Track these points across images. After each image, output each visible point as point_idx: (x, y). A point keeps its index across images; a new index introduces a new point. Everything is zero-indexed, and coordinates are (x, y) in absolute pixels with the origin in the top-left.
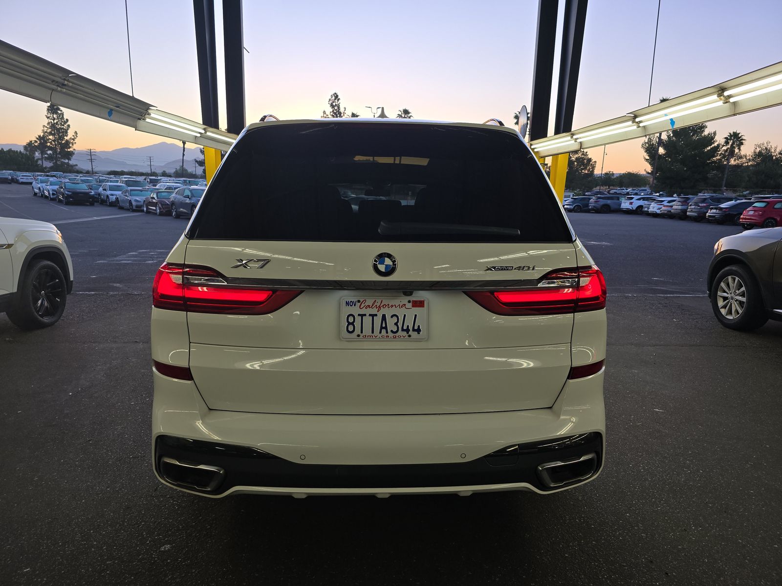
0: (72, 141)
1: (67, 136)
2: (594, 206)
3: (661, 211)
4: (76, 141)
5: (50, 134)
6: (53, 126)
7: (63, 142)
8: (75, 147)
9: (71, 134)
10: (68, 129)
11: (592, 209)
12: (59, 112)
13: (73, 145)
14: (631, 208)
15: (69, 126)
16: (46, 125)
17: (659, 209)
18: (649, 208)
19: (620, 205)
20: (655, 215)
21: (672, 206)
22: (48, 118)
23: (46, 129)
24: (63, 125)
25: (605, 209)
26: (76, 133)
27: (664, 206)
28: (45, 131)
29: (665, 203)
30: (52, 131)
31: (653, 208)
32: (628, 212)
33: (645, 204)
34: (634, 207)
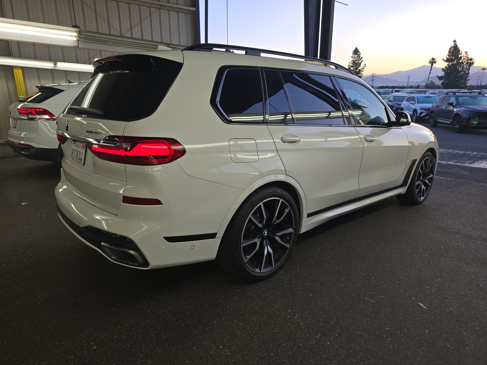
0: (362, 70)
1: (360, 67)
4: (364, 70)
5: (352, 66)
6: (354, 62)
7: (358, 71)
8: (363, 73)
9: (362, 65)
10: (361, 63)
12: (358, 53)
13: (362, 72)
15: (362, 61)
16: (351, 62)
22: (352, 57)
23: (350, 64)
24: (359, 61)
26: (365, 65)
28: (350, 65)
30: (353, 65)
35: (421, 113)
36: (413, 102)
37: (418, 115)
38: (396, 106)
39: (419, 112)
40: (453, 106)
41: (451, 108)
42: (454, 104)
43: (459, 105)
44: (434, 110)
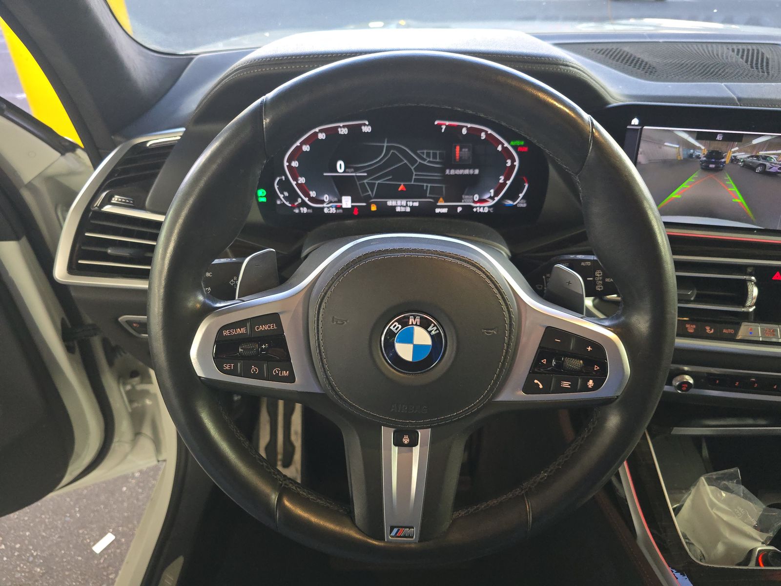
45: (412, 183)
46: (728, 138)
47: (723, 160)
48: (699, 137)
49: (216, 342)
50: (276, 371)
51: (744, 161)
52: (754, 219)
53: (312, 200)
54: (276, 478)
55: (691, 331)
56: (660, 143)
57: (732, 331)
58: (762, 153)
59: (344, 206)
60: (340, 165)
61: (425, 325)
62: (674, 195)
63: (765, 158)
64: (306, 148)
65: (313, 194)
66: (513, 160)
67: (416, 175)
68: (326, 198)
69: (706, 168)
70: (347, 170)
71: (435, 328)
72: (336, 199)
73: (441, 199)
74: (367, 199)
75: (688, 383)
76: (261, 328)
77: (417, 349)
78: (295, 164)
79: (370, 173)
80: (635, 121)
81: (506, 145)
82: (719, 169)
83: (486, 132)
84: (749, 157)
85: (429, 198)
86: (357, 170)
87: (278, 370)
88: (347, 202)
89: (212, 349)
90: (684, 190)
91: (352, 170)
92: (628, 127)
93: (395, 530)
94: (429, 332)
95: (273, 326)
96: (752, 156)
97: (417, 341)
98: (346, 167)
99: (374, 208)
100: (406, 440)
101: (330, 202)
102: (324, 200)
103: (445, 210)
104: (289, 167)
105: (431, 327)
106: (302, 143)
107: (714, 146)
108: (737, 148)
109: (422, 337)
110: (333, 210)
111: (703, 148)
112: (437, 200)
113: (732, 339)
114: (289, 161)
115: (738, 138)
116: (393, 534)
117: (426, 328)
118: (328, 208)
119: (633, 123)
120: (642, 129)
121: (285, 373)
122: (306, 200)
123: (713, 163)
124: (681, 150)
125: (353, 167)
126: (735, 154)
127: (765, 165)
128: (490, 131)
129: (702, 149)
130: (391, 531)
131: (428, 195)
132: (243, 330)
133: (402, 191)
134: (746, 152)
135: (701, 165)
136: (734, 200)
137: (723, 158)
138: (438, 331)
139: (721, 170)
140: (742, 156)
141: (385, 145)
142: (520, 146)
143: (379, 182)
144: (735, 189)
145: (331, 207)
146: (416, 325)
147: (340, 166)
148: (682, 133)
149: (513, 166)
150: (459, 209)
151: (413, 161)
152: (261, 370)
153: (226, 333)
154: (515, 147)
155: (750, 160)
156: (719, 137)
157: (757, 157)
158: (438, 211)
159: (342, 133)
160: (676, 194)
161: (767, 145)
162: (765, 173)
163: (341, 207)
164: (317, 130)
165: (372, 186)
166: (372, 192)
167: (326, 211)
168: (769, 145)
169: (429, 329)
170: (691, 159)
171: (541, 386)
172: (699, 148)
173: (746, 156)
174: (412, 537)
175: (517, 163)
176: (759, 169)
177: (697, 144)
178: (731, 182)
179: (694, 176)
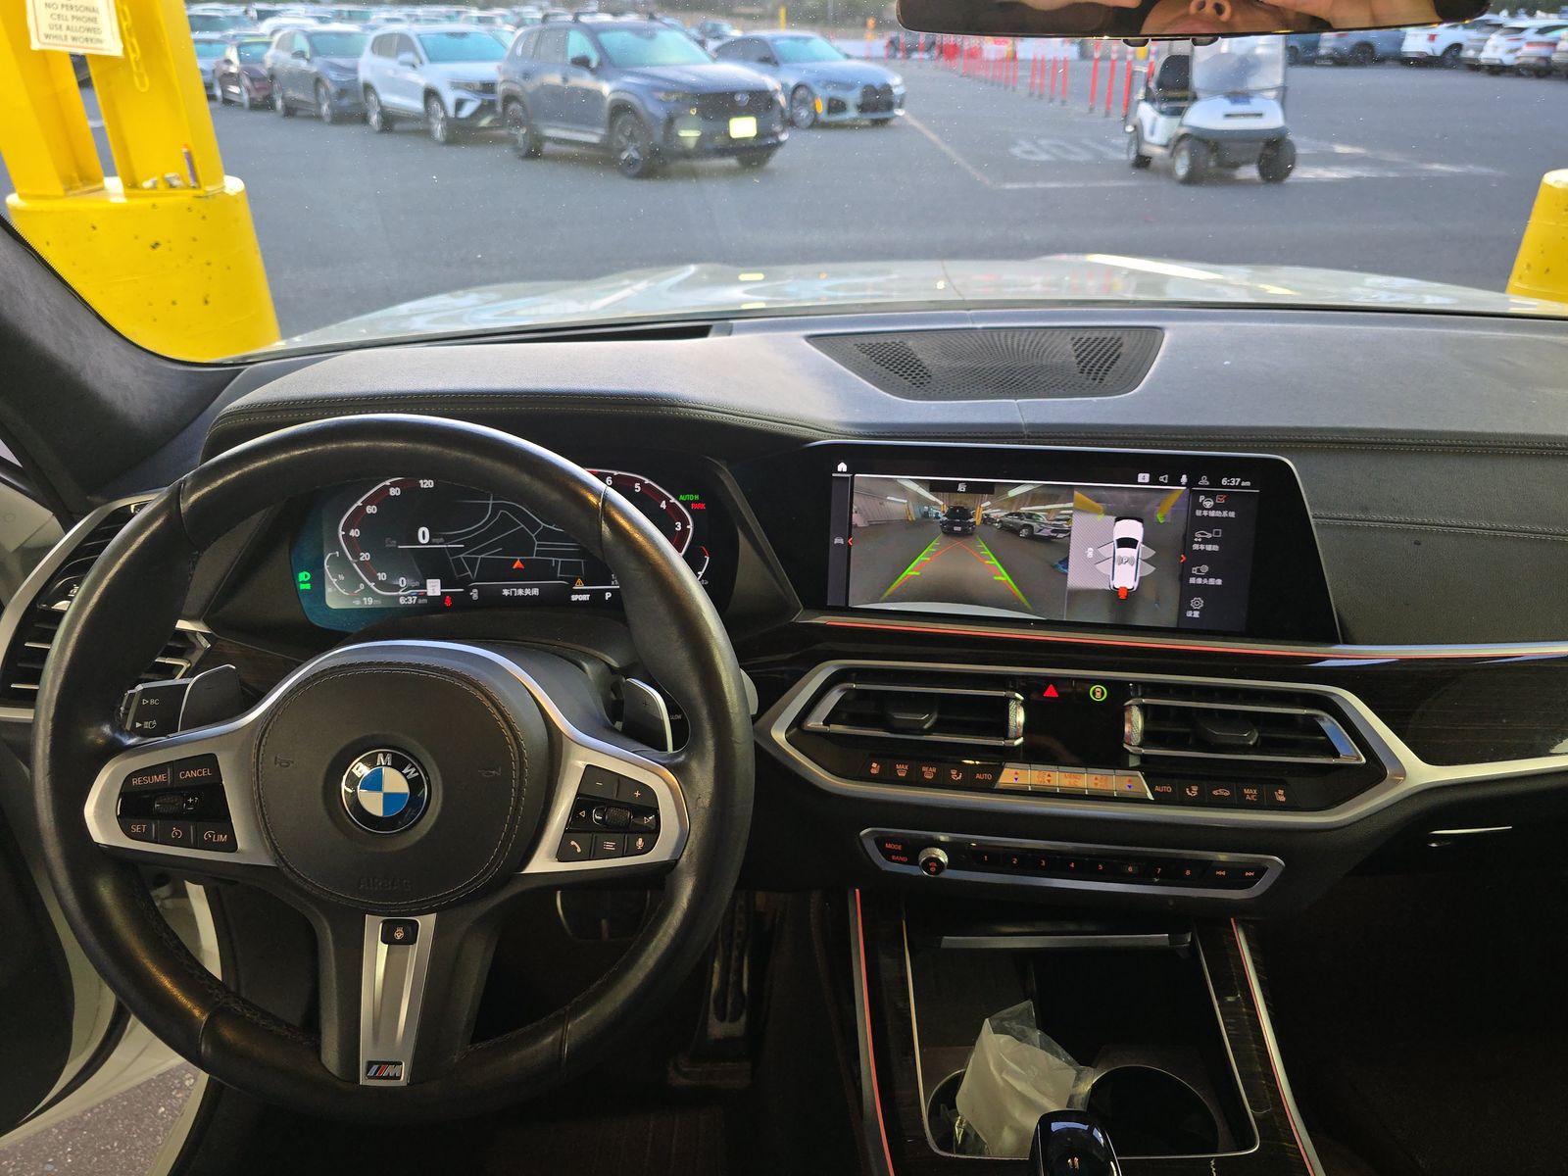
2: (1335, 49)
3: (1518, 58)
11: (1330, 57)
14: (1430, 53)
17: (1513, 51)
18: (1480, 50)
19: (1400, 42)
20: (1497, 70)
21: (1553, 44)
25: (1364, 56)
27: (1530, 44)
29: (1530, 35)
31: (1496, 48)
32: (1424, 62)
33: (1470, 40)
34: (1438, 48)
35: (459, 104)
36: (408, 57)
37: (451, 112)
38: (333, 75)
39: (450, 97)
40: (593, 71)
41: (586, 81)
42: (594, 64)
43: (614, 66)
44: (517, 89)
45: (534, 557)
46: (973, 489)
47: (971, 520)
48: (934, 487)
49: (121, 794)
50: (208, 835)
51: (1000, 521)
52: (1029, 607)
53: (380, 585)
54: (211, 994)
55: (929, 777)
56: (880, 497)
57: (989, 777)
58: (1023, 509)
59: (430, 593)
60: (424, 532)
61: (398, 765)
62: (909, 572)
63: (1030, 516)
64: (371, 509)
65: (382, 576)
66: (685, 523)
67: (539, 546)
68: (402, 582)
69: (948, 532)
70: (434, 540)
71: (413, 770)
72: (417, 584)
73: (579, 581)
74: (465, 583)
75: (937, 860)
76: (188, 774)
77: (389, 799)
78: (354, 533)
79: (468, 544)
80: (842, 467)
81: (673, 500)
82: (967, 533)
83: (642, 483)
84: (1007, 516)
85: (561, 579)
86: (448, 540)
87: (211, 834)
88: (434, 588)
89: (114, 805)
90: (923, 563)
91: (442, 540)
92: (834, 475)
93: (375, 1067)
94: (405, 775)
95: (205, 772)
96: (1011, 514)
97: (388, 788)
98: (432, 536)
99: (475, 593)
100: (399, 935)
101: (409, 588)
102: (398, 585)
103: (585, 597)
104: (347, 537)
105: (408, 767)
106: (366, 503)
107: (957, 500)
108: (988, 503)
109: (395, 782)
110: (412, 601)
111: (941, 503)
112: (573, 582)
113: (989, 788)
114: (347, 529)
115: (988, 489)
116: (372, 1073)
117: (400, 770)
118: (405, 596)
119: (839, 470)
120: (853, 477)
121: (223, 838)
122: (372, 585)
123: (958, 525)
124: (911, 506)
125: (443, 536)
126: (987, 512)
127: (1031, 527)
128: (647, 481)
129: (939, 505)
130: (368, 1070)
131: (559, 575)
132: (161, 778)
133: (518, 569)
134: (1002, 508)
135: (942, 527)
136: (996, 578)
137: (971, 517)
138: (417, 774)
139: (971, 534)
140: (997, 514)
141: (491, 502)
142: (695, 502)
143: (483, 556)
144: (994, 561)
145: (410, 595)
146: (386, 765)
147: (424, 535)
148: (908, 482)
149: (685, 531)
150: (608, 595)
151: (534, 526)
152: (186, 833)
153: (136, 782)
154: (685, 504)
155: (1009, 519)
156: (962, 488)
157: (1019, 515)
158: (574, 598)
159: (425, 486)
160: (912, 570)
161: (1029, 499)
162: (1032, 537)
163: (425, 595)
164: (387, 483)
165: (471, 562)
166: (473, 573)
167: (402, 601)
168: (1032, 498)
169: (405, 771)
170: (927, 520)
171: (579, 850)
172: (936, 504)
173: (1003, 514)
174: (400, 1078)
175: (690, 527)
176: (1024, 533)
177: (931, 497)
178: (988, 552)
179: (934, 543)
